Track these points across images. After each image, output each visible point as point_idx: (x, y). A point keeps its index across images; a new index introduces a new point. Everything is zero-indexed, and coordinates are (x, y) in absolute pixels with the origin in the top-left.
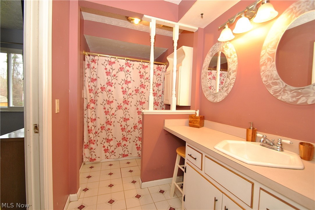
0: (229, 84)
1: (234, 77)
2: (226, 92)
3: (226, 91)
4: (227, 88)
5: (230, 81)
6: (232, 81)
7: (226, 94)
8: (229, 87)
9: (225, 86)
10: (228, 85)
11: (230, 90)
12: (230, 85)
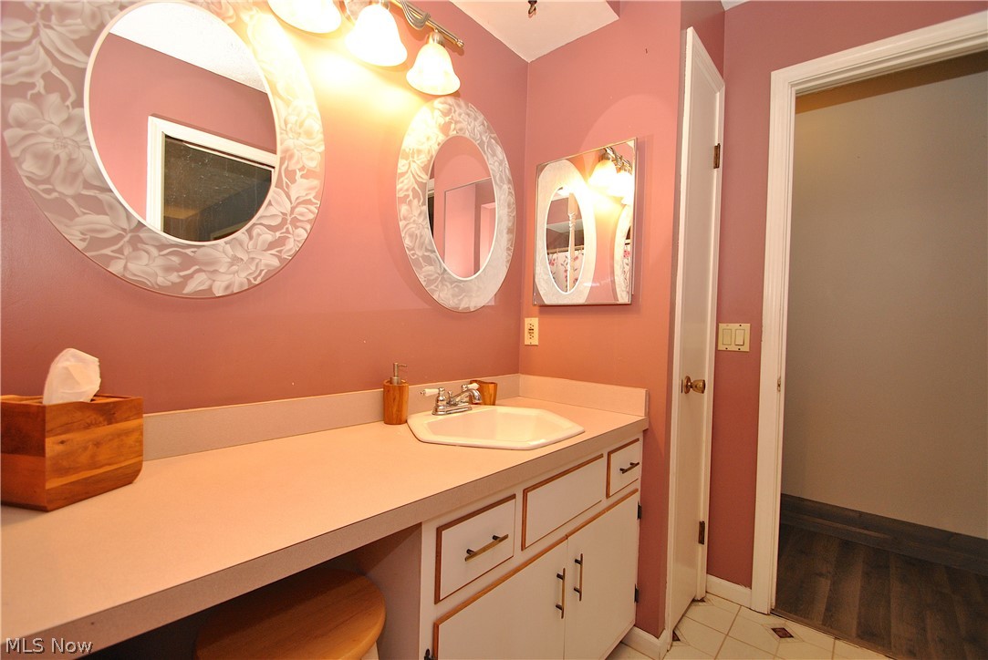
0: (289, 218)
1: (314, 201)
2: (273, 252)
3: (271, 246)
4: (278, 234)
5: (293, 209)
6: (300, 209)
7: (270, 261)
8: (288, 231)
9: (266, 222)
10: (284, 221)
11: (291, 246)
12: (297, 227)
